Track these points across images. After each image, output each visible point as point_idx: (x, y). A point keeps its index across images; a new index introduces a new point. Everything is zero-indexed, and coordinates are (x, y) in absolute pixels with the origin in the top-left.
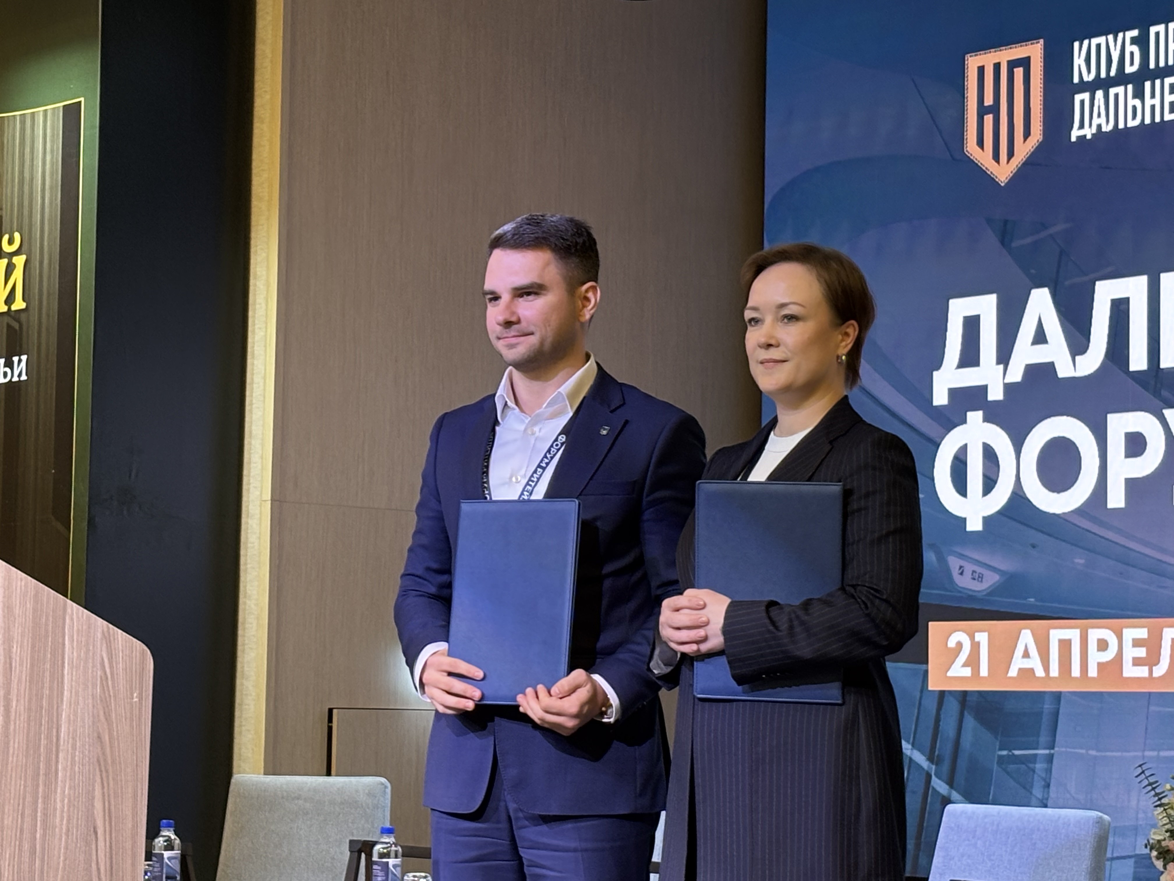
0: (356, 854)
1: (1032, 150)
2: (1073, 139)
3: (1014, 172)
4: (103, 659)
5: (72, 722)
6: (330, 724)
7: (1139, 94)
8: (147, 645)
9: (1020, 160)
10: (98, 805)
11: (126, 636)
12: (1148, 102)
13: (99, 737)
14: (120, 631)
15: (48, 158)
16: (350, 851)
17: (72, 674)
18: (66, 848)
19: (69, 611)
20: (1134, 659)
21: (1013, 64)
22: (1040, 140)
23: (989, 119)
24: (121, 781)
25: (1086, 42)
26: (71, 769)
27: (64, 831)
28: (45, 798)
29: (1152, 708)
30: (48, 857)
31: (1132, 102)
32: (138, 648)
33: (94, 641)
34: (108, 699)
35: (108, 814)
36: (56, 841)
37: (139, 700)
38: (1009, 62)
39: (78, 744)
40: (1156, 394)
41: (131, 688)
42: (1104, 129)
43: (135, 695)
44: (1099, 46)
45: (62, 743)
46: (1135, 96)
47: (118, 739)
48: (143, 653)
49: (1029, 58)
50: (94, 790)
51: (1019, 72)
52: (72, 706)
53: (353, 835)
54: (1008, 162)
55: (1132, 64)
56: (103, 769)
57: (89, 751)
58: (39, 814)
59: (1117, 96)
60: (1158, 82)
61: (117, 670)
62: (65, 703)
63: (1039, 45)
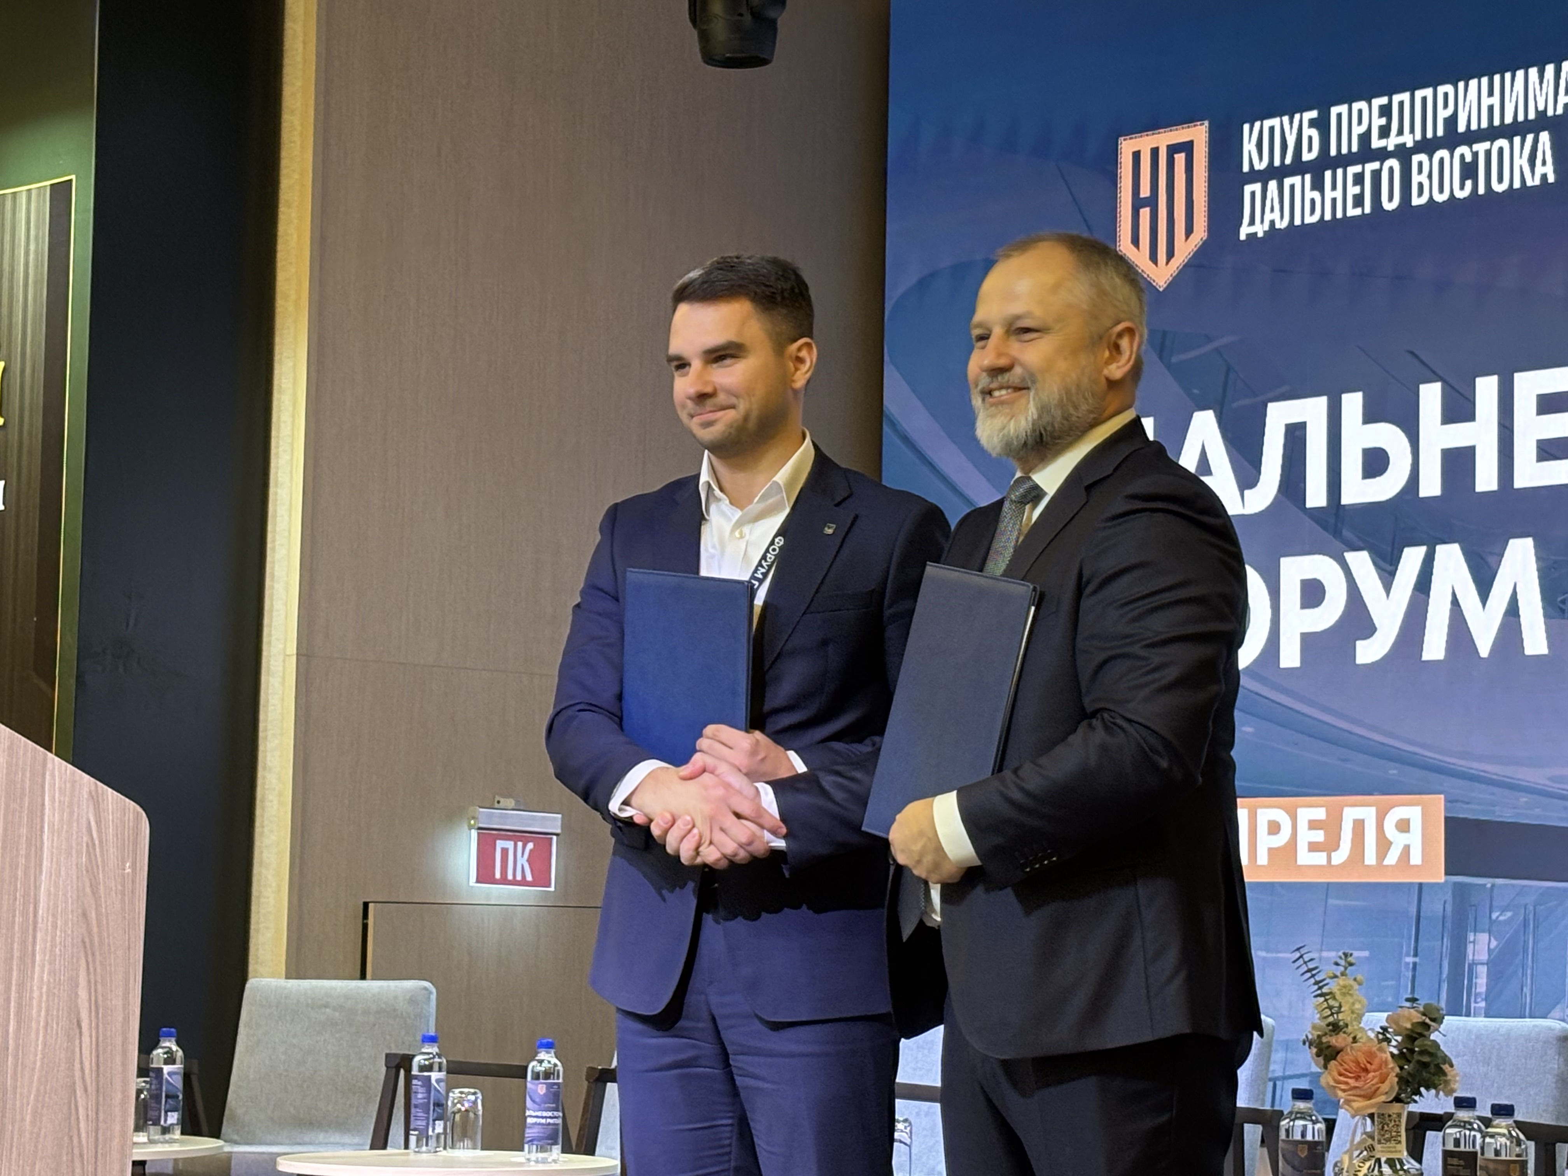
0: (394, 1070)
1: (1195, 249)
2: (1243, 237)
3: (1174, 275)
4: (89, 823)
5: (52, 897)
6: (365, 921)
7: (1318, 185)
8: (141, 807)
9: (1181, 261)
10: (83, 994)
11: (117, 796)
12: (1329, 194)
13: (85, 915)
14: (110, 790)
15: (32, 247)
16: (386, 1065)
17: (53, 840)
18: (45, 1044)
19: (49, 765)
20: (1310, 844)
21: (1173, 150)
22: (1204, 239)
23: (1145, 213)
24: (110, 965)
25: (1257, 124)
26: (51, 951)
27: (42, 1024)
28: (19, 985)
29: (1332, 902)
30: (23, 1052)
31: (1310, 194)
32: (131, 811)
33: (79, 800)
34: (95, 870)
35: (95, 1006)
36: (33, 1035)
37: (132, 872)
38: (1168, 147)
39: (59, 923)
40: (1336, 533)
41: (123, 858)
42: (1278, 226)
43: (128, 865)
44: (1272, 129)
45: (40, 920)
46: (1314, 188)
47: (107, 917)
48: (137, 816)
49: (1192, 142)
50: (78, 975)
51: (1180, 159)
52: (53, 877)
53: (390, 1048)
54: (1167, 263)
55: (1310, 149)
56: (89, 952)
57: (72, 931)
58: (12, 1004)
59: (1292, 187)
60: (1340, 171)
61: (106, 836)
62: (44, 873)
63: (1204, 127)
